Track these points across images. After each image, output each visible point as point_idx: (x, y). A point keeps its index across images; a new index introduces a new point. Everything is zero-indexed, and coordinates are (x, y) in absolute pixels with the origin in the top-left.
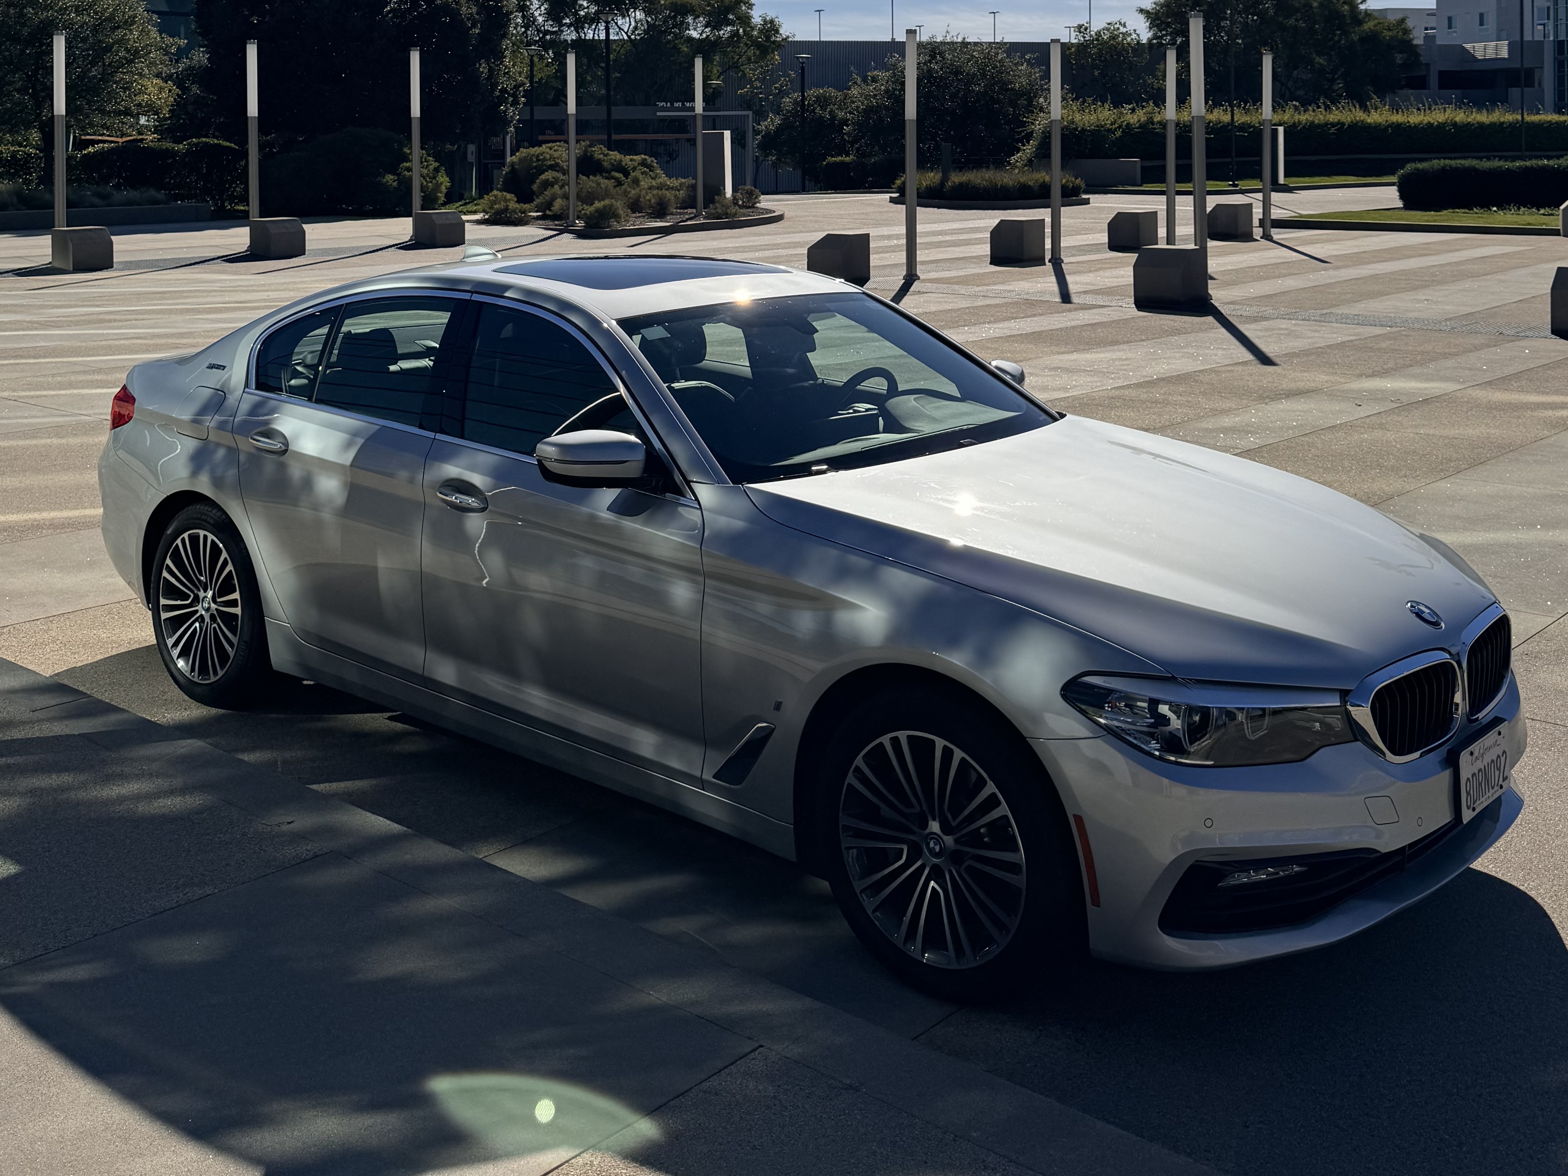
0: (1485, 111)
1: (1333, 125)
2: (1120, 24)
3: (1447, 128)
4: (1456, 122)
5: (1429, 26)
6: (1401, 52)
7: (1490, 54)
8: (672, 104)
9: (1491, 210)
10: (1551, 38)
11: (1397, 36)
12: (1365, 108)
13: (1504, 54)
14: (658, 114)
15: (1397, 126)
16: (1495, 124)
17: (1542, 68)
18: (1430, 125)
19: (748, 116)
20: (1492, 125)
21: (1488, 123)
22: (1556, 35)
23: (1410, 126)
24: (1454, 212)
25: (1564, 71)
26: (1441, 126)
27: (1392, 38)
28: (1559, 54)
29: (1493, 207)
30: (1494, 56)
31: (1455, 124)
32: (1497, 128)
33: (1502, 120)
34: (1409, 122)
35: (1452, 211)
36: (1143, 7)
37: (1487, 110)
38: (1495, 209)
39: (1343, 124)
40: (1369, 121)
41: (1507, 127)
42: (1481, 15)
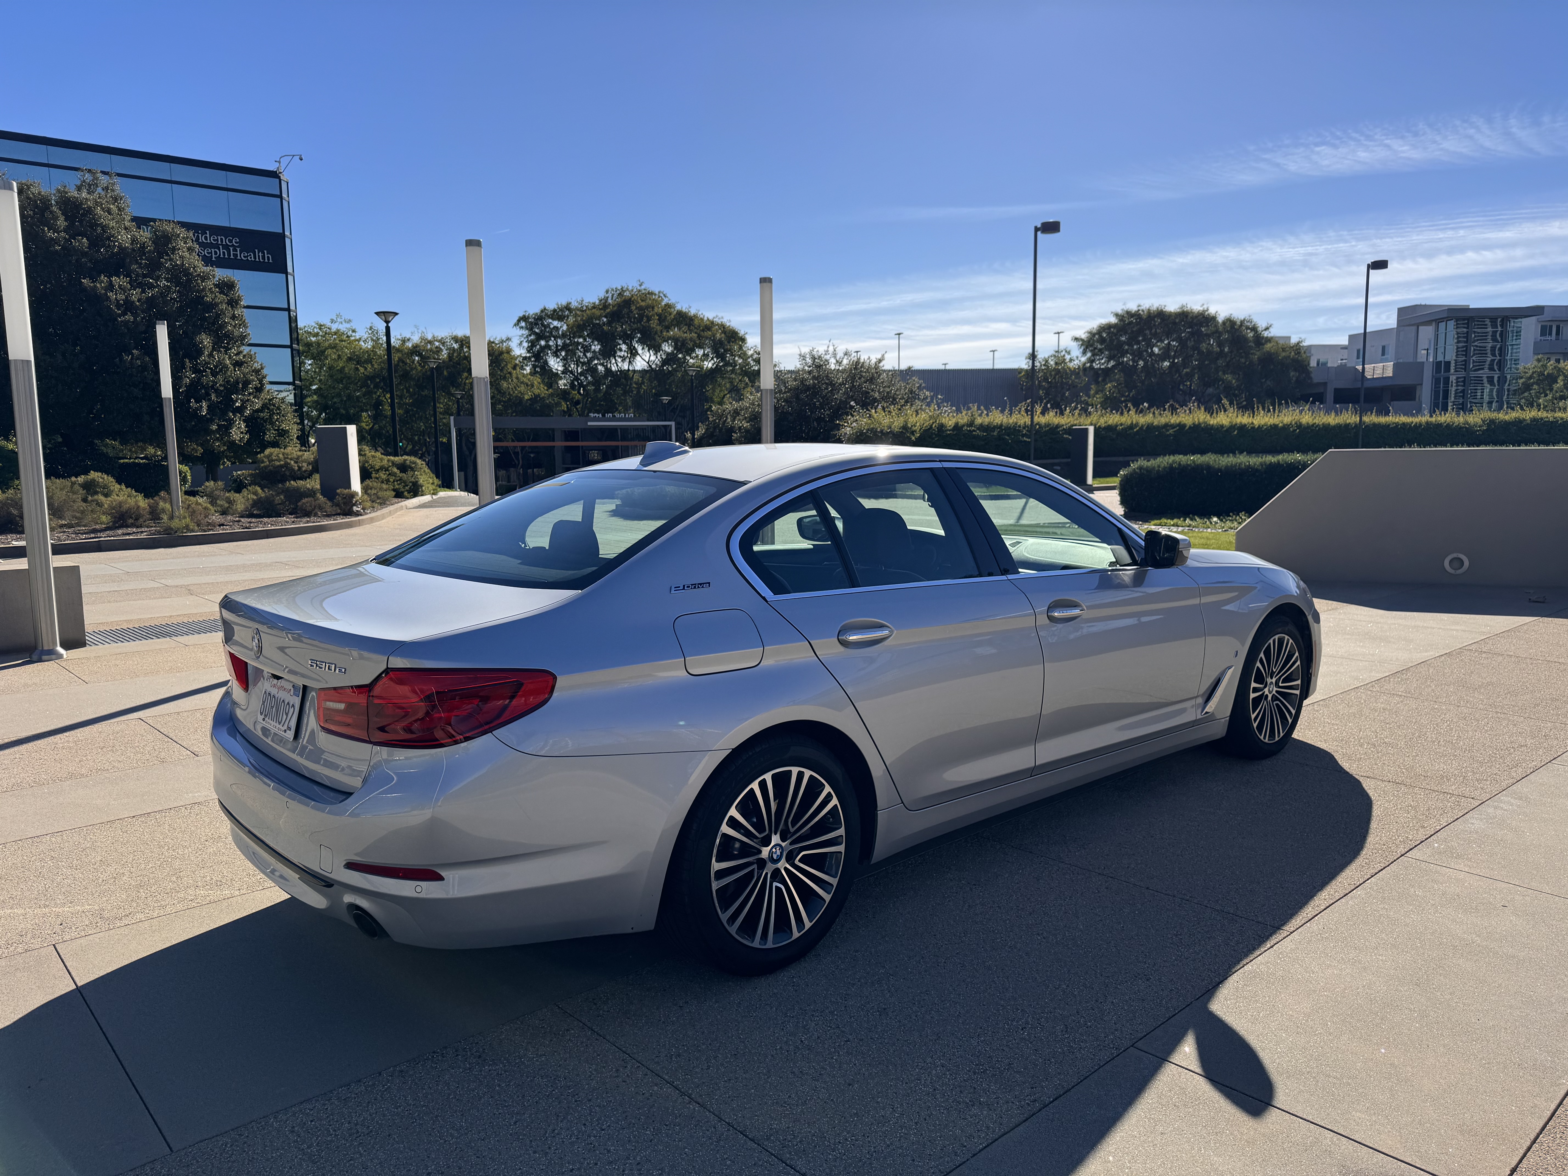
0: (1333, 414)
1: (1173, 426)
2: (1066, 351)
3: (1291, 429)
4: (1301, 423)
5: (1344, 358)
6: (1295, 370)
7: (1378, 374)
8: (604, 415)
10: (1431, 360)
11: (1289, 356)
12: (1210, 411)
13: (1389, 373)
14: (589, 424)
15: (1242, 428)
17: (1422, 384)
18: (1275, 427)
19: (671, 426)
20: (1338, 427)
22: (1436, 356)
23: (1253, 428)
26: (1286, 427)
27: (1285, 357)
28: (1436, 373)
30: (1380, 376)
31: (1299, 425)
34: (1252, 423)
36: (1078, 336)
37: (1336, 412)
39: (1184, 425)
40: (1211, 423)
42: (1384, 348)
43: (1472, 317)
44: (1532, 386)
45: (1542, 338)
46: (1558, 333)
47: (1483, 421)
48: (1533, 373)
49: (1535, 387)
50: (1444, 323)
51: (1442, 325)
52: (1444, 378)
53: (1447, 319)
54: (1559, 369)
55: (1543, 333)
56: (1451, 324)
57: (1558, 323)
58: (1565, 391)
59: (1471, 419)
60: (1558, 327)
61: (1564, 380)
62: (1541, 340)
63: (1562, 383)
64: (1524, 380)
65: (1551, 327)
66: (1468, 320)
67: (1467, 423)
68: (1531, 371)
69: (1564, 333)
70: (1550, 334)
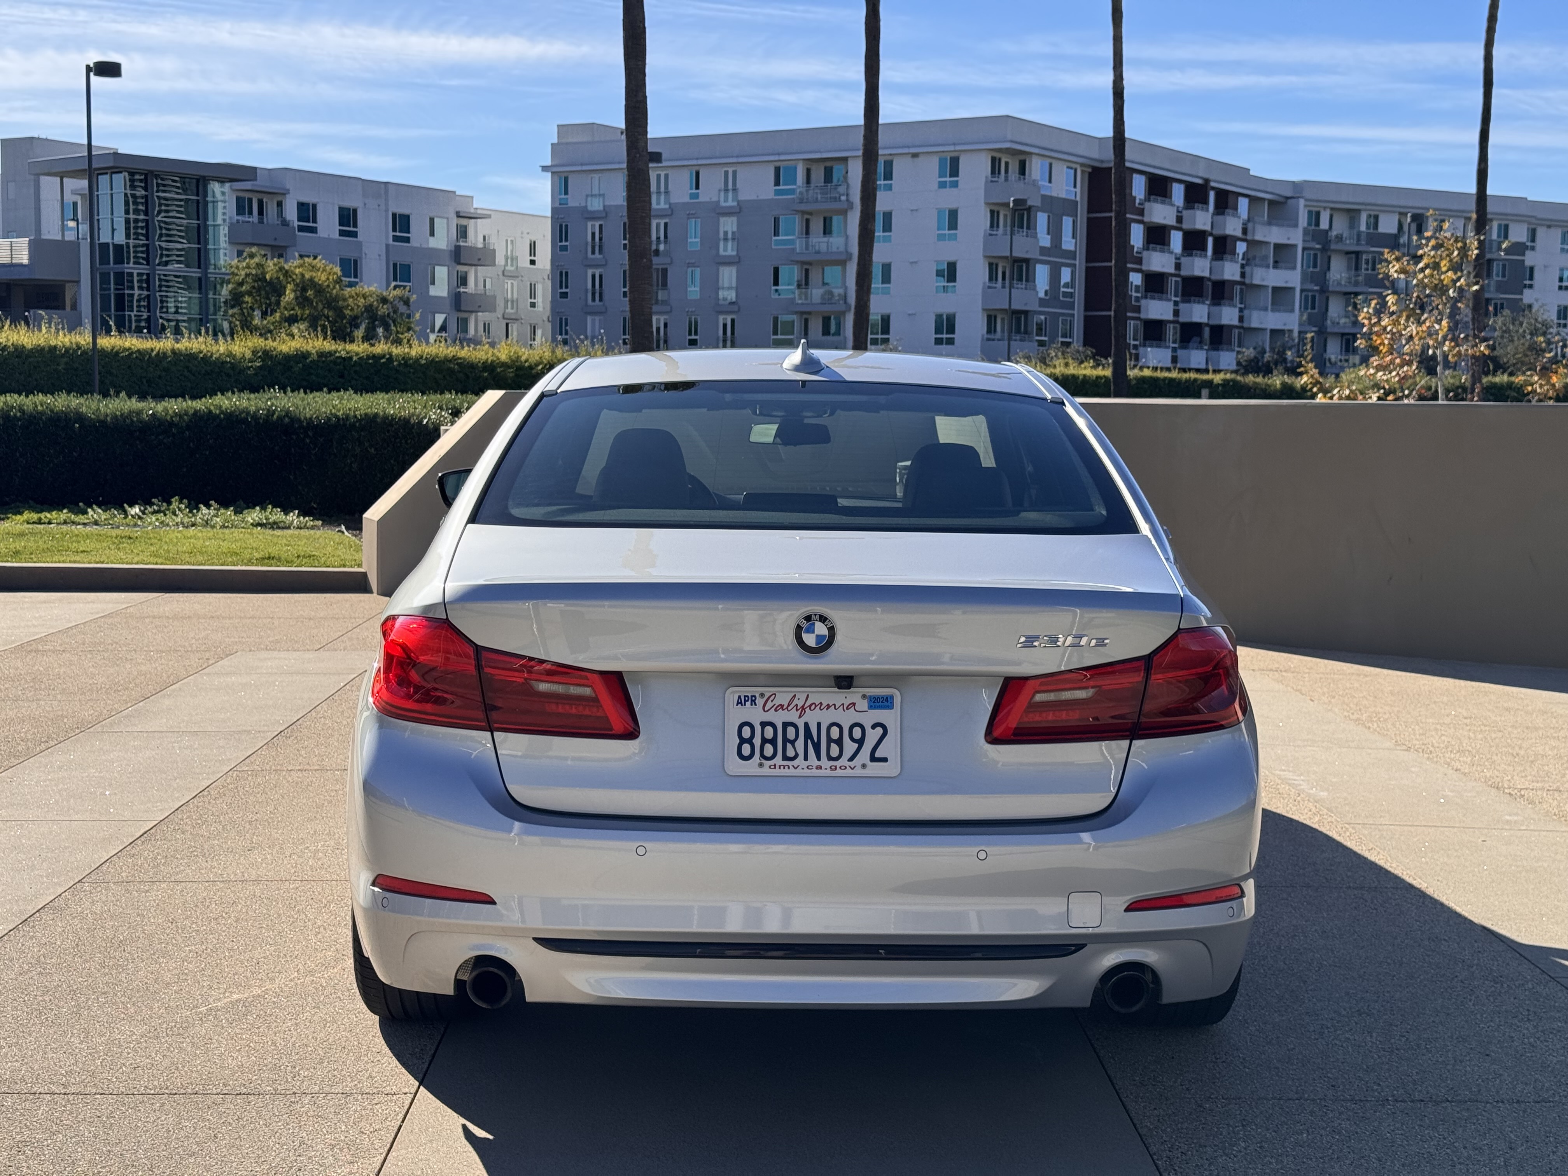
9: (125, 513)
10: (88, 240)
13: (23, 258)
16: (43, 349)
17: (76, 281)
21: (29, 346)
22: (97, 234)
24: (39, 522)
25: (110, 289)
28: (100, 264)
29: (131, 505)
32: (49, 354)
33: (53, 343)
35: (35, 516)
37: (27, 324)
38: (136, 510)
41: (63, 356)
43: (152, 172)
44: (243, 296)
45: (240, 218)
46: (261, 212)
47: (254, 352)
48: (247, 275)
49: (247, 299)
50: (108, 176)
51: (104, 180)
52: (115, 273)
53: (115, 170)
54: (287, 271)
55: (240, 210)
56: (120, 179)
57: (260, 196)
58: (297, 308)
59: (236, 348)
60: (261, 203)
61: (295, 291)
62: (238, 221)
63: (292, 296)
64: (230, 286)
65: (250, 200)
66: (146, 175)
67: (230, 354)
68: (243, 273)
69: (269, 212)
70: (251, 213)
